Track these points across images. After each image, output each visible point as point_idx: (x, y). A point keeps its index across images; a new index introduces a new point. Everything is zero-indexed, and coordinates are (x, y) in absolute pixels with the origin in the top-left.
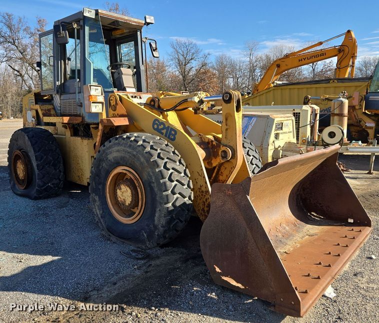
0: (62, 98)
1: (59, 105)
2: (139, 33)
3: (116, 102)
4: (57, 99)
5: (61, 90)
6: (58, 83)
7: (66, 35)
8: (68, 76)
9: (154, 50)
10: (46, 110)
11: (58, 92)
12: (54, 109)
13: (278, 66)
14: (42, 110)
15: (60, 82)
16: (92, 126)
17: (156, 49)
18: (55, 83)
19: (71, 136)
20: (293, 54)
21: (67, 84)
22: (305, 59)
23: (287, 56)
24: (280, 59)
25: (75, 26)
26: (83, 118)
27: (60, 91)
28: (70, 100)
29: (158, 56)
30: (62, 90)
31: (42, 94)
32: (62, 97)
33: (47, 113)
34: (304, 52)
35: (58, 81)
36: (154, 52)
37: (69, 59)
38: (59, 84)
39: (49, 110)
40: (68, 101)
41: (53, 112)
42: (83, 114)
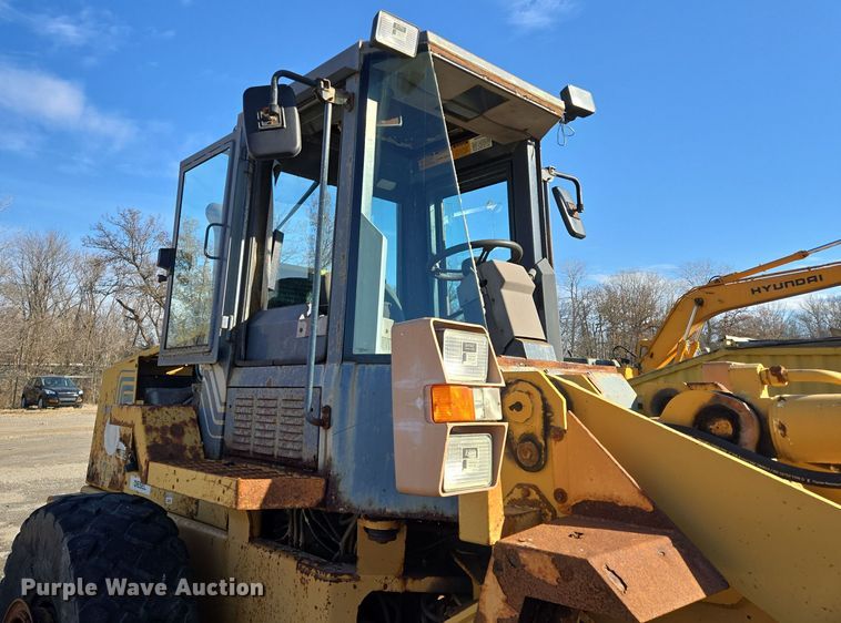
0: (237, 378)
1: (221, 409)
2: (531, 149)
3: (547, 421)
4: (216, 384)
5: (236, 347)
6: (229, 322)
7: (290, 122)
8: (266, 298)
9: (571, 213)
10: (164, 429)
11: (221, 357)
12: (198, 422)
13: (700, 302)
14: (148, 430)
15: (234, 318)
16: (371, 525)
17: (579, 208)
18: (216, 321)
19: (252, 539)
20: (735, 277)
21: (261, 324)
22: (767, 289)
23: (718, 282)
24: (700, 288)
25: (329, 94)
26: (330, 484)
27: (231, 352)
28: (271, 393)
29: (582, 233)
30: (238, 348)
31: (161, 363)
32: (239, 376)
33: (167, 441)
34: (763, 273)
35: (229, 312)
36: (570, 218)
37: (278, 236)
38: (233, 324)
39: (178, 430)
40: (261, 393)
41: (191, 438)
42: (328, 464)
